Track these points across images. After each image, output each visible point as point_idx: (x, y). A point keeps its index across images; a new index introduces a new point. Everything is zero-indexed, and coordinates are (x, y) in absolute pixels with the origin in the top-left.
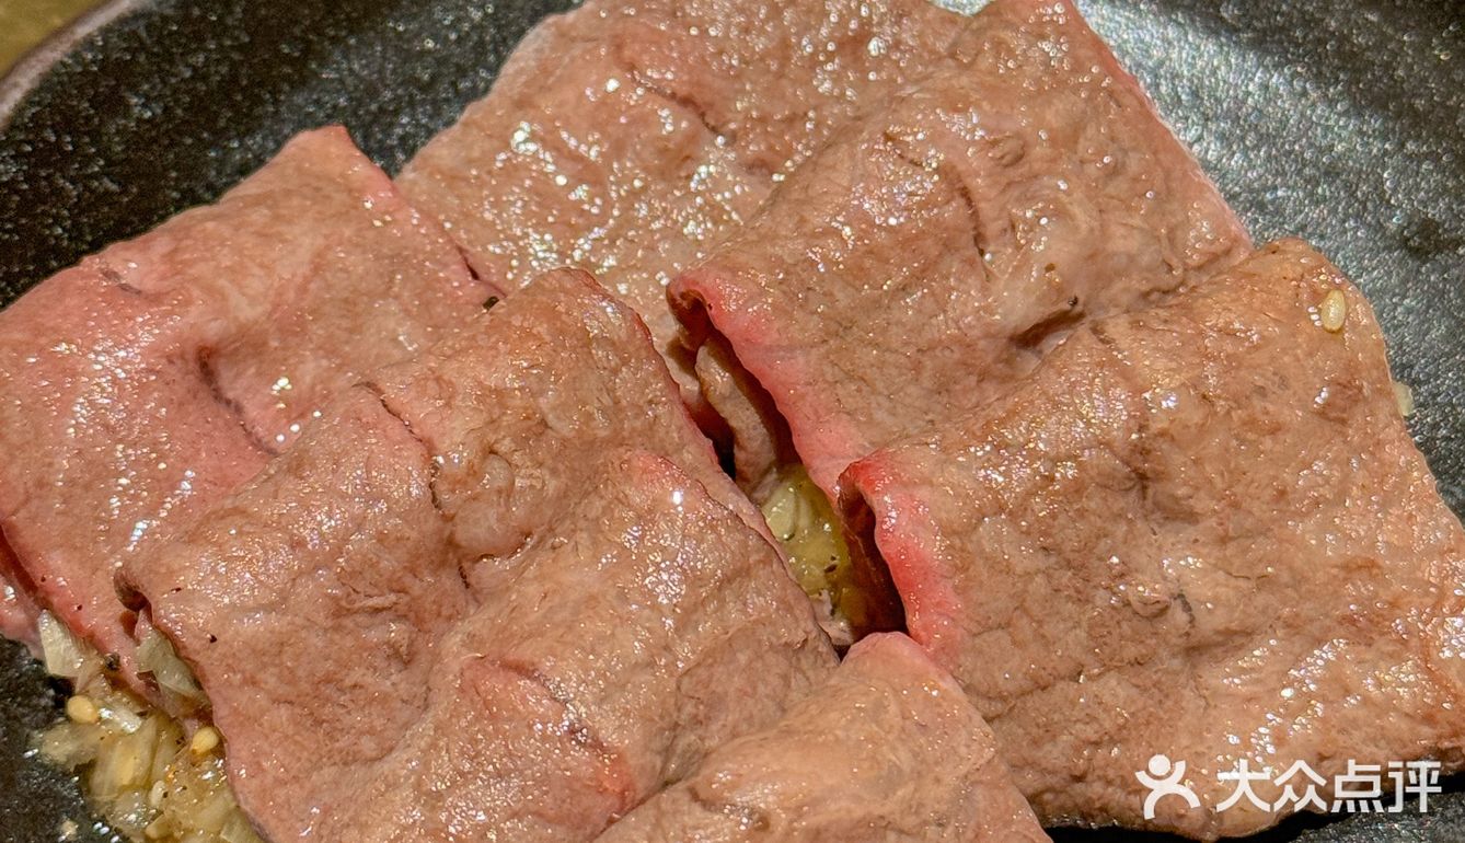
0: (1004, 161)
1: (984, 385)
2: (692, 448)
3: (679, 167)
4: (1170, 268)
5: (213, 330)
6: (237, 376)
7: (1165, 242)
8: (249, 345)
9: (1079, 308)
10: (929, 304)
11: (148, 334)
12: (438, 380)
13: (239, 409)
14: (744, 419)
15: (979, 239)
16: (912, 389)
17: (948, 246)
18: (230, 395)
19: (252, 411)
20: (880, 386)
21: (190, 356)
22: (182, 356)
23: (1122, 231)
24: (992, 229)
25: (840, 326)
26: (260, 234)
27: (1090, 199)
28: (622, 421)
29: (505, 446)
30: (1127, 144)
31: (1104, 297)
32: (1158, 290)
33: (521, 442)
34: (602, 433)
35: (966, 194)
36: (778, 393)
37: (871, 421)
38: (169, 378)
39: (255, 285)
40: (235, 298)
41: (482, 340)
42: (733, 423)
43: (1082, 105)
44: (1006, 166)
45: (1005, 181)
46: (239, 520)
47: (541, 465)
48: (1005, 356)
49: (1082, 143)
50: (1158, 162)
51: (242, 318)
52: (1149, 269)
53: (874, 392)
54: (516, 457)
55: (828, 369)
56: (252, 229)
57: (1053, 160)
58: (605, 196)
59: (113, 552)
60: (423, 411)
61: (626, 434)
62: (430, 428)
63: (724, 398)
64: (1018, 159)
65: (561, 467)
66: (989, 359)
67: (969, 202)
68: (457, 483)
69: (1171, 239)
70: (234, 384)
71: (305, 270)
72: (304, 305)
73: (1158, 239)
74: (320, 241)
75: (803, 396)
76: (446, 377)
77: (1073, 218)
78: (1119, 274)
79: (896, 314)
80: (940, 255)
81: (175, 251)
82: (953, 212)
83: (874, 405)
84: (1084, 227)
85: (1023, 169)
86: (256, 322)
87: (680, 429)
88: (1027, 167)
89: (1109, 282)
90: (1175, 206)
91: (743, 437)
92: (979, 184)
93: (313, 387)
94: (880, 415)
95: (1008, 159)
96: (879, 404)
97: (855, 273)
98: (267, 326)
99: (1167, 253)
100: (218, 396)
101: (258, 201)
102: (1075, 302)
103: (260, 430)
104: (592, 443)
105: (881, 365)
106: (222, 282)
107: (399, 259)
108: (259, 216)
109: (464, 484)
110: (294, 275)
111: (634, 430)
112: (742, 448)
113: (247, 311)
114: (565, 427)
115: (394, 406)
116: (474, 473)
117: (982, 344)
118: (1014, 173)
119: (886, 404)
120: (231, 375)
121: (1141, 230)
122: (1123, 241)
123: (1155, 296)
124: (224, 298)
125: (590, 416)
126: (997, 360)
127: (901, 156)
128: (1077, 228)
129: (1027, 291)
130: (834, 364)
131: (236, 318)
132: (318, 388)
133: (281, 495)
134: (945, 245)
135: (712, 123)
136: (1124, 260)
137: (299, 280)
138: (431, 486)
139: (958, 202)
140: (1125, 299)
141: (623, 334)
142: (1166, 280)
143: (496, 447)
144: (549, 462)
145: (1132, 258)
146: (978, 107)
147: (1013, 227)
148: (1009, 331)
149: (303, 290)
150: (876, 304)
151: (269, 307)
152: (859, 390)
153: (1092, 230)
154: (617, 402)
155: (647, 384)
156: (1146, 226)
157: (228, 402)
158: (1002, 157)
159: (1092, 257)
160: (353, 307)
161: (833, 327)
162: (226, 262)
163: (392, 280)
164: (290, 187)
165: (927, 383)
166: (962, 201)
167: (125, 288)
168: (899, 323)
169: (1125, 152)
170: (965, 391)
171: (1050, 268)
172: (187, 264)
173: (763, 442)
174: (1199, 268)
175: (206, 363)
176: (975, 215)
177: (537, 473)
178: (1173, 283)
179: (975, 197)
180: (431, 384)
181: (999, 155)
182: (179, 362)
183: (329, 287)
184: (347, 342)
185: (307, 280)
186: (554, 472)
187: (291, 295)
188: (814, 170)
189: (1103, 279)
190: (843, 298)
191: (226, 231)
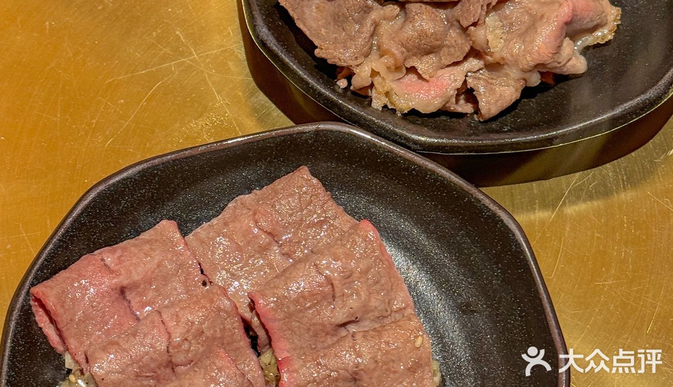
0: (345, 277)
1: (328, 336)
2: (243, 341)
3: (264, 251)
4: (387, 311)
5: (125, 283)
6: (130, 294)
7: (387, 304)
8: (134, 286)
9: (357, 320)
10: (316, 312)
11: (108, 282)
12: (177, 315)
13: (130, 302)
14: (261, 333)
15: (334, 297)
16: (306, 335)
17: (324, 298)
18: (128, 298)
19: (133, 303)
20: (297, 333)
21: (118, 288)
22: (116, 289)
23: (374, 300)
24: (338, 295)
25: (289, 316)
26: (145, 254)
27: (367, 290)
28: (225, 333)
29: (189, 339)
30: (382, 275)
31: (366, 316)
32: (383, 316)
33: (195, 337)
34: (218, 336)
35: (332, 284)
36: (270, 330)
37: (293, 342)
38: (111, 295)
39: (140, 269)
40: (134, 274)
41: (191, 305)
42: (258, 333)
43: (372, 263)
44: (345, 279)
45: (344, 282)
46: (116, 347)
47: (199, 344)
48: (334, 329)
49: (369, 273)
50: (390, 281)
51: (134, 280)
52: (381, 310)
53: (296, 334)
54: (193, 341)
55: (284, 326)
56: (143, 252)
57: (360, 278)
58: (242, 255)
59: (87, 340)
60: (171, 324)
61: (225, 336)
62: (171, 330)
63: (256, 327)
64: (349, 277)
65: (205, 344)
66: (329, 330)
67: (333, 287)
68: (174, 347)
69: (389, 303)
70: (129, 296)
71: (155, 266)
72: (152, 276)
73: (385, 303)
74: (161, 258)
75: (276, 332)
76: (179, 315)
77: (360, 295)
78: (372, 311)
79: (306, 314)
80: (322, 300)
81: (121, 256)
82: (328, 289)
83: (295, 338)
84: (363, 299)
85: (350, 280)
86: (138, 281)
87: (241, 336)
88: (351, 279)
89: (368, 313)
90: (393, 293)
91: (260, 337)
92: (336, 283)
93: (151, 300)
94: (296, 341)
95: (346, 276)
96: (296, 338)
97: (297, 301)
98: (141, 282)
99: (387, 306)
100: (124, 298)
101: (148, 242)
102: (357, 318)
103: (134, 309)
104: (215, 338)
105: (299, 328)
106: (131, 268)
107: (181, 266)
108: (147, 247)
109: (177, 348)
110: (152, 267)
111: (227, 335)
112: (260, 340)
113: (136, 277)
114: (208, 333)
115: (164, 321)
116: (179, 345)
117: (328, 326)
118: (347, 281)
119: (298, 338)
120: (129, 293)
121: (380, 300)
122: (374, 303)
123: (381, 318)
124: (131, 273)
125: (216, 331)
126: (332, 330)
127: (317, 271)
128: (361, 299)
129: (343, 314)
130: (286, 326)
131: (133, 279)
132: (152, 300)
133: (129, 341)
134: (323, 297)
135: (276, 240)
136: (373, 308)
137: (152, 269)
138: (167, 347)
139: (330, 287)
140: (372, 318)
141: (230, 310)
142: (386, 314)
143: (188, 338)
144: (201, 343)
145: (376, 308)
146: (341, 260)
147: (344, 295)
148: (336, 324)
149: (153, 272)
150: (301, 311)
151: (142, 276)
152: (291, 333)
153: (365, 299)
154: (224, 327)
155: (234, 323)
156: (382, 299)
157: (127, 300)
158: (344, 276)
159: (364, 306)
160: (166, 279)
161: (288, 315)
162: (134, 262)
163: (178, 272)
164: (157, 239)
165: (311, 334)
166: (331, 286)
167: (105, 265)
168: (306, 317)
169: (381, 277)
170: (321, 337)
171: (351, 308)
172: (124, 261)
173: (266, 339)
174: (396, 312)
175: (122, 291)
176: (334, 290)
177: (198, 346)
178: (387, 315)
179: (335, 286)
180: (175, 317)
181: (344, 275)
182: (114, 290)
183: (161, 271)
184: (162, 288)
185: (155, 269)
186: (203, 346)
187: (149, 273)
188: (294, 268)
189: (367, 312)
190: (292, 308)
191: (136, 251)
